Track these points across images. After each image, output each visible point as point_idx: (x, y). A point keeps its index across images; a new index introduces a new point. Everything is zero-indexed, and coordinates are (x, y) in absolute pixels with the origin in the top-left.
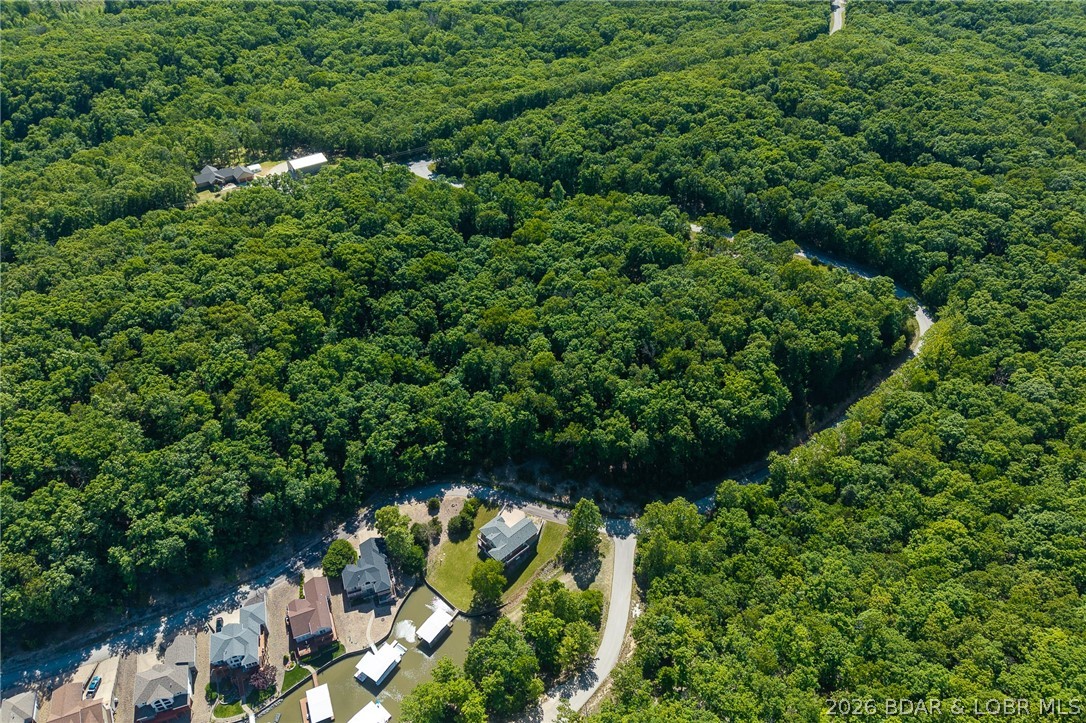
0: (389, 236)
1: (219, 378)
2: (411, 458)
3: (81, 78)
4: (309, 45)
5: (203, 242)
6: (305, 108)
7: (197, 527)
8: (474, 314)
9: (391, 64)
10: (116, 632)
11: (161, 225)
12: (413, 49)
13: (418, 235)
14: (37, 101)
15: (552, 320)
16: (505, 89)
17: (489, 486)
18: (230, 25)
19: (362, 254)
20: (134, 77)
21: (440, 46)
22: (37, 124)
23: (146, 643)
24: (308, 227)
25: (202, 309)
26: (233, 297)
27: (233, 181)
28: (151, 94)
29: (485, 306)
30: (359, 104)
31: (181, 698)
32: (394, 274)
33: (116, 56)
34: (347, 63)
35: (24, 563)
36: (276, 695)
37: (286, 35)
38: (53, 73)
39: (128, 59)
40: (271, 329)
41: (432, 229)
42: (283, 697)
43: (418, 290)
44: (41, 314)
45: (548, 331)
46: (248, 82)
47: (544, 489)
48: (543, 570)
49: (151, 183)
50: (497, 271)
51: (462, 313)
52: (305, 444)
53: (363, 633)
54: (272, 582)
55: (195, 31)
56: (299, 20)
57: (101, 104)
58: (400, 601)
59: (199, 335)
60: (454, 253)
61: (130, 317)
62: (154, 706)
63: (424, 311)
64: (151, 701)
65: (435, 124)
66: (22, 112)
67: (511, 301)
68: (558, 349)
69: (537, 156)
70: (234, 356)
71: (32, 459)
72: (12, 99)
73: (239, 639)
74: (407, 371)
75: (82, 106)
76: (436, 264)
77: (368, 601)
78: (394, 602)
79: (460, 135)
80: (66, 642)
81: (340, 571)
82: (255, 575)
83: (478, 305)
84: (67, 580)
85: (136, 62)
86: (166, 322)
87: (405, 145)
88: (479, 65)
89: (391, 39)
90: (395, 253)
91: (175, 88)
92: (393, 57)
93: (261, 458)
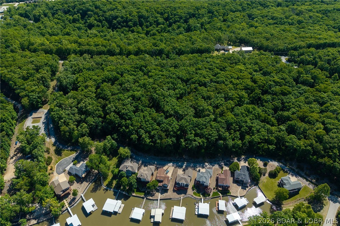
0: (271, 77)
1: (216, 104)
2: (262, 147)
3: (188, 13)
4: (250, 14)
5: (217, 65)
6: (249, 33)
7: (203, 142)
8: (296, 109)
9: (276, 23)
10: (174, 161)
11: (206, 58)
12: (285, 20)
13: (281, 79)
14: (176, 18)
15: (327, 121)
16: (320, 39)
17: (286, 166)
18: (229, 5)
19: (263, 80)
20: (201, 15)
21: (295, 21)
22: (175, 24)
23: (181, 167)
24: (247, 68)
25: (216, 84)
26: (224, 83)
27: (224, 50)
28: (204, 21)
29: (300, 108)
30: (266, 34)
31: (187, 185)
32: (270, 89)
33: (198, 9)
34: (262, 21)
35: (163, 134)
36: (210, 197)
37: (244, 10)
38: (182, 11)
39: (200, 10)
40: (233, 95)
41: (286, 79)
42: (212, 198)
43: (277, 96)
44: (175, 74)
45: (323, 123)
46: (230, 22)
47: (306, 174)
48: (300, 200)
49: (205, 46)
50: (307, 98)
51: (291, 108)
52: (235, 131)
53: (237, 191)
54: (214, 165)
55: (219, 5)
56: (249, 6)
57: (191, 21)
58: (249, 187)
59: (213, 91)
60: (292, 88)
61: (196, 81)
62: (180, 184)
63: (277, 103)
64: (180, 183)
65: (292, 46)
66: (172, 20)
67: (311, 109)
68: (327, 130)
69: (328, 63)
70: (221, 100)
71: (169, 110)
72: (171, 16)
73: (205, 177)
74: (268, 120)
75: (186, 21)
76: (285, 90)
77: (240, 183)
78: (247, 187)
79: (301, 51)
80: (163, 158)
81: (235, 171)
82: (210, 161)
83: (298, 107)
84: (171, 143)
85: (202, 11)
86: (205, 85)
87: (280, 50)
88: (309, 29)
89: (279, 16)
90: (272, 83)
91: (210, 20)
92: (277, 22)
93: (223, 130)
